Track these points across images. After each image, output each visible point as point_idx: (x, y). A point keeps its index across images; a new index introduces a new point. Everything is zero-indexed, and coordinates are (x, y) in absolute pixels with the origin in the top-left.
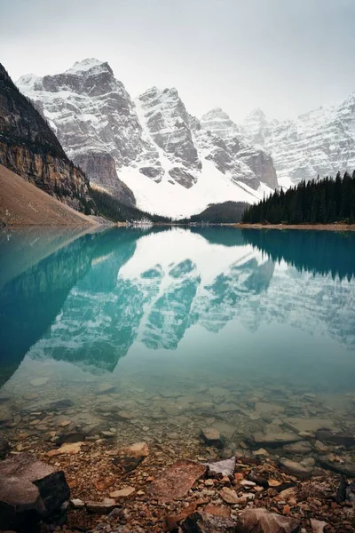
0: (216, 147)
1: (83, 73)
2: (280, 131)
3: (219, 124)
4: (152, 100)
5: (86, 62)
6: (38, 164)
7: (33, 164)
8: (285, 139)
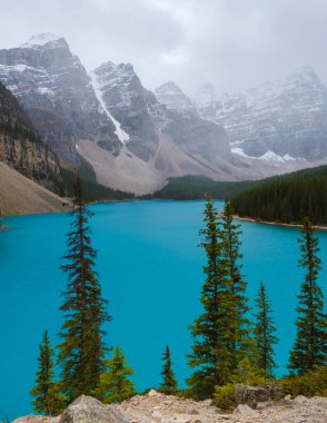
0: (171, 121)
1: (40, 47)
2: (230, 103)
3: (172, 96)
4: (107, 74)
5: (42, 36)
6: (18, 149)
7: (13, 150)
8: (235, 111)
